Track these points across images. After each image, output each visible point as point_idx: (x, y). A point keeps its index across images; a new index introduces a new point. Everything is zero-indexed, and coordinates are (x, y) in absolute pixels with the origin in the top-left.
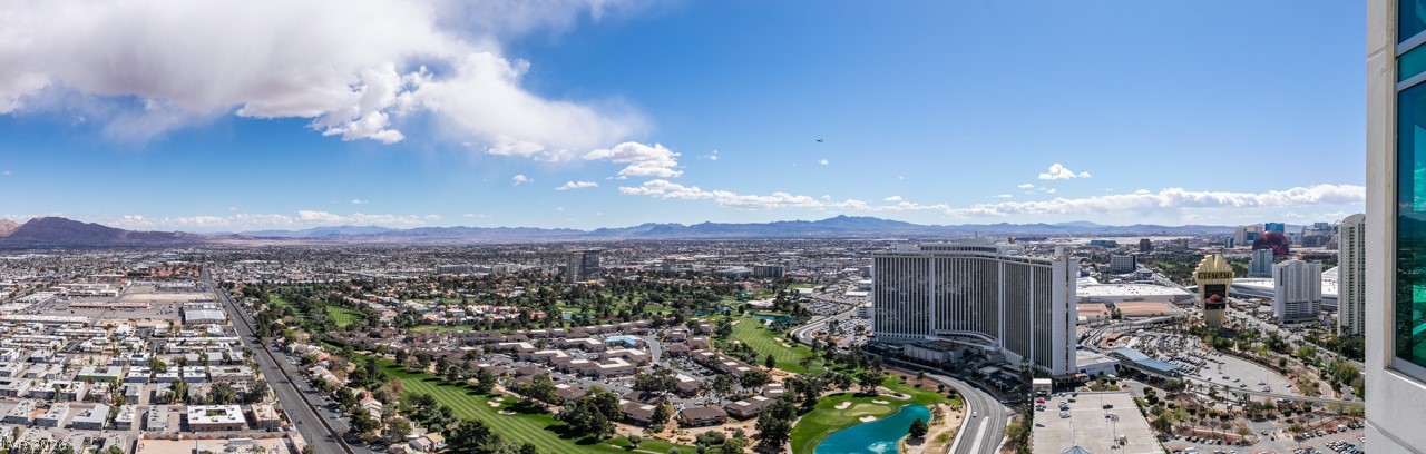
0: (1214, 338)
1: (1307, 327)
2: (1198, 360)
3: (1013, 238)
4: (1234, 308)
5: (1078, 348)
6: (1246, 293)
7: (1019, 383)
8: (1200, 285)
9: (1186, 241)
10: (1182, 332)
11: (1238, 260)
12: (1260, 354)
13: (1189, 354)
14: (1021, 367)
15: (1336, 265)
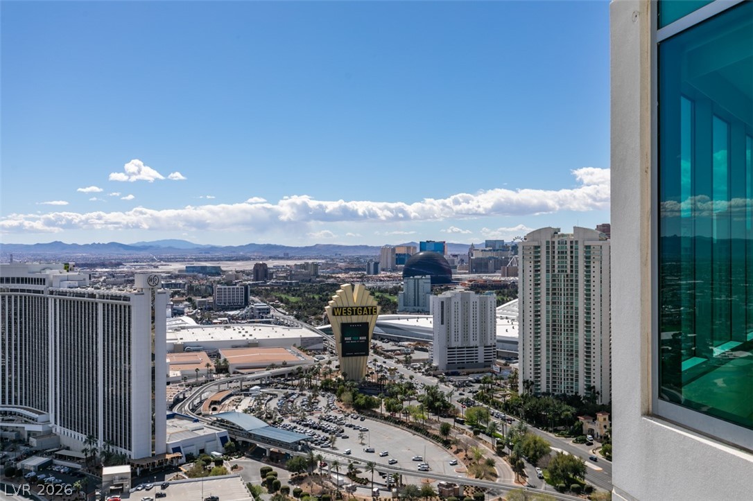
0: (354, 395)
1: (478, 381)
2: (333, 426)
3: (71, 263)
4: (380, 354)
5: (169, 417)
6: (396, 334)
7: (81, 477)
8: (335, 323)
9: (316, 265)
10: (311, 387)
11: (385, 291)
12: (415, 418)
13: (321, 418)
14: (85, 451)
15: (515, 297)
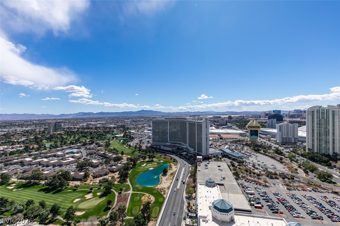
0: (254, 147)
1: (292, 147)
2: (248, 154)
3: (191, 116)
4: (261, 138)
5: (210, 148)
6: (266, 134)
7: (193, 157)
8: (249, 130)
9: (244, 116)
10: (243, 144)
11: (263, 122)
12: (272, 155)
13: (245, 152)
14: (193, 152)
15: (305, 125)
